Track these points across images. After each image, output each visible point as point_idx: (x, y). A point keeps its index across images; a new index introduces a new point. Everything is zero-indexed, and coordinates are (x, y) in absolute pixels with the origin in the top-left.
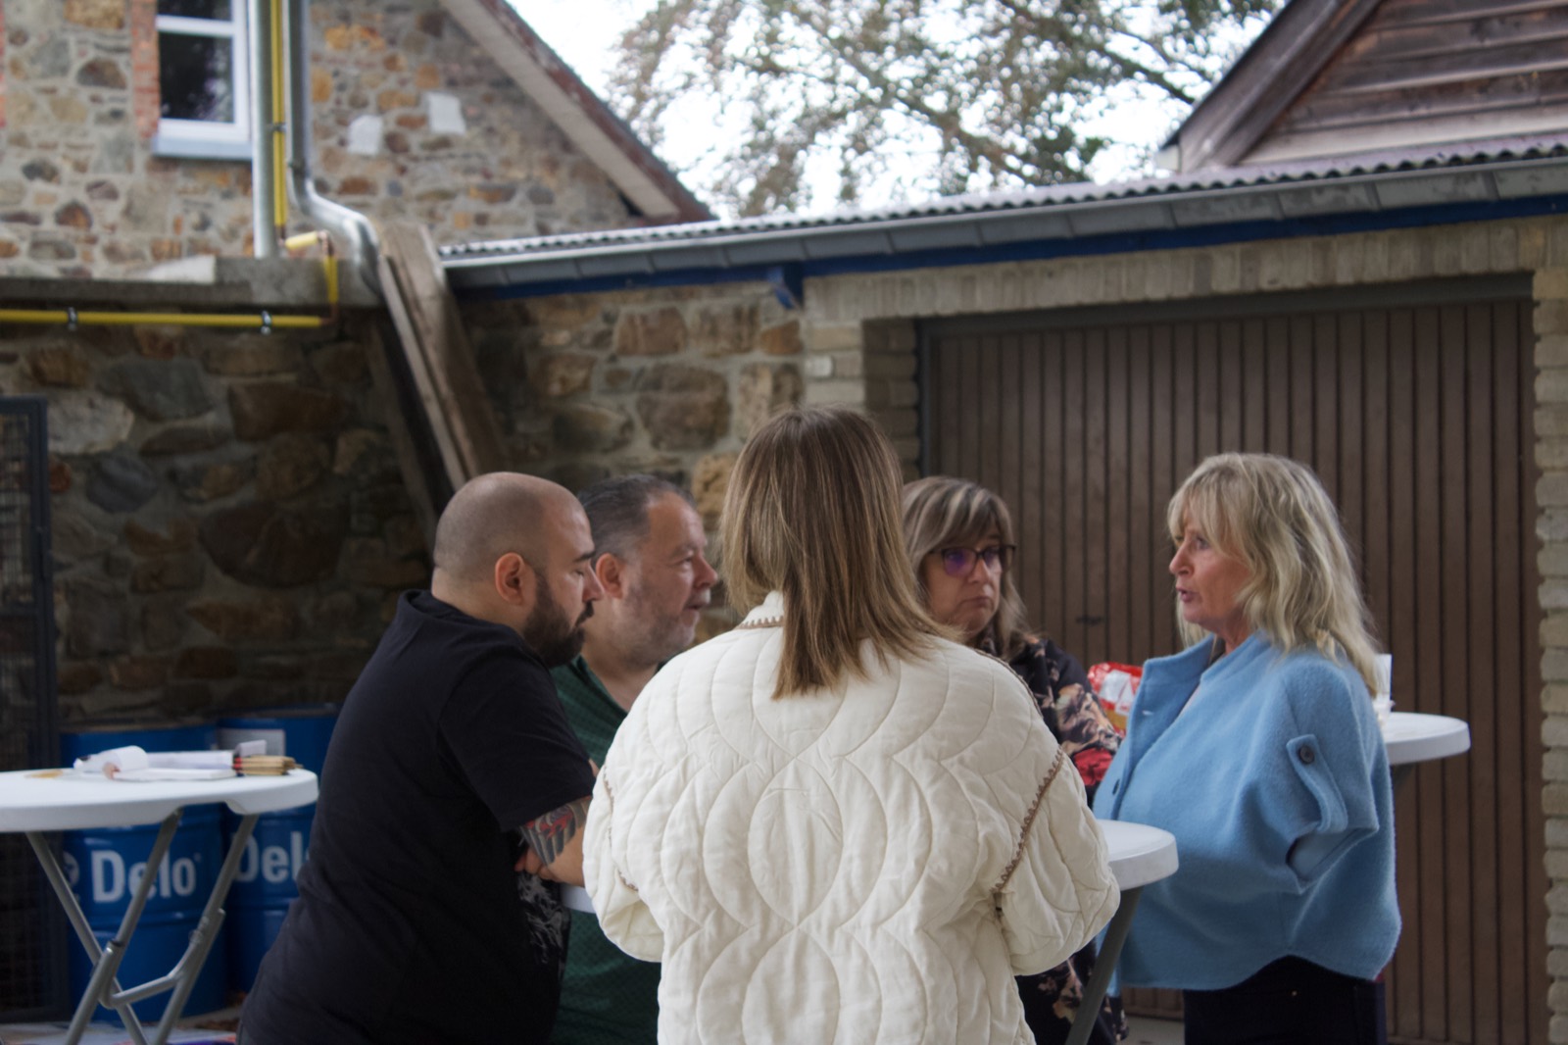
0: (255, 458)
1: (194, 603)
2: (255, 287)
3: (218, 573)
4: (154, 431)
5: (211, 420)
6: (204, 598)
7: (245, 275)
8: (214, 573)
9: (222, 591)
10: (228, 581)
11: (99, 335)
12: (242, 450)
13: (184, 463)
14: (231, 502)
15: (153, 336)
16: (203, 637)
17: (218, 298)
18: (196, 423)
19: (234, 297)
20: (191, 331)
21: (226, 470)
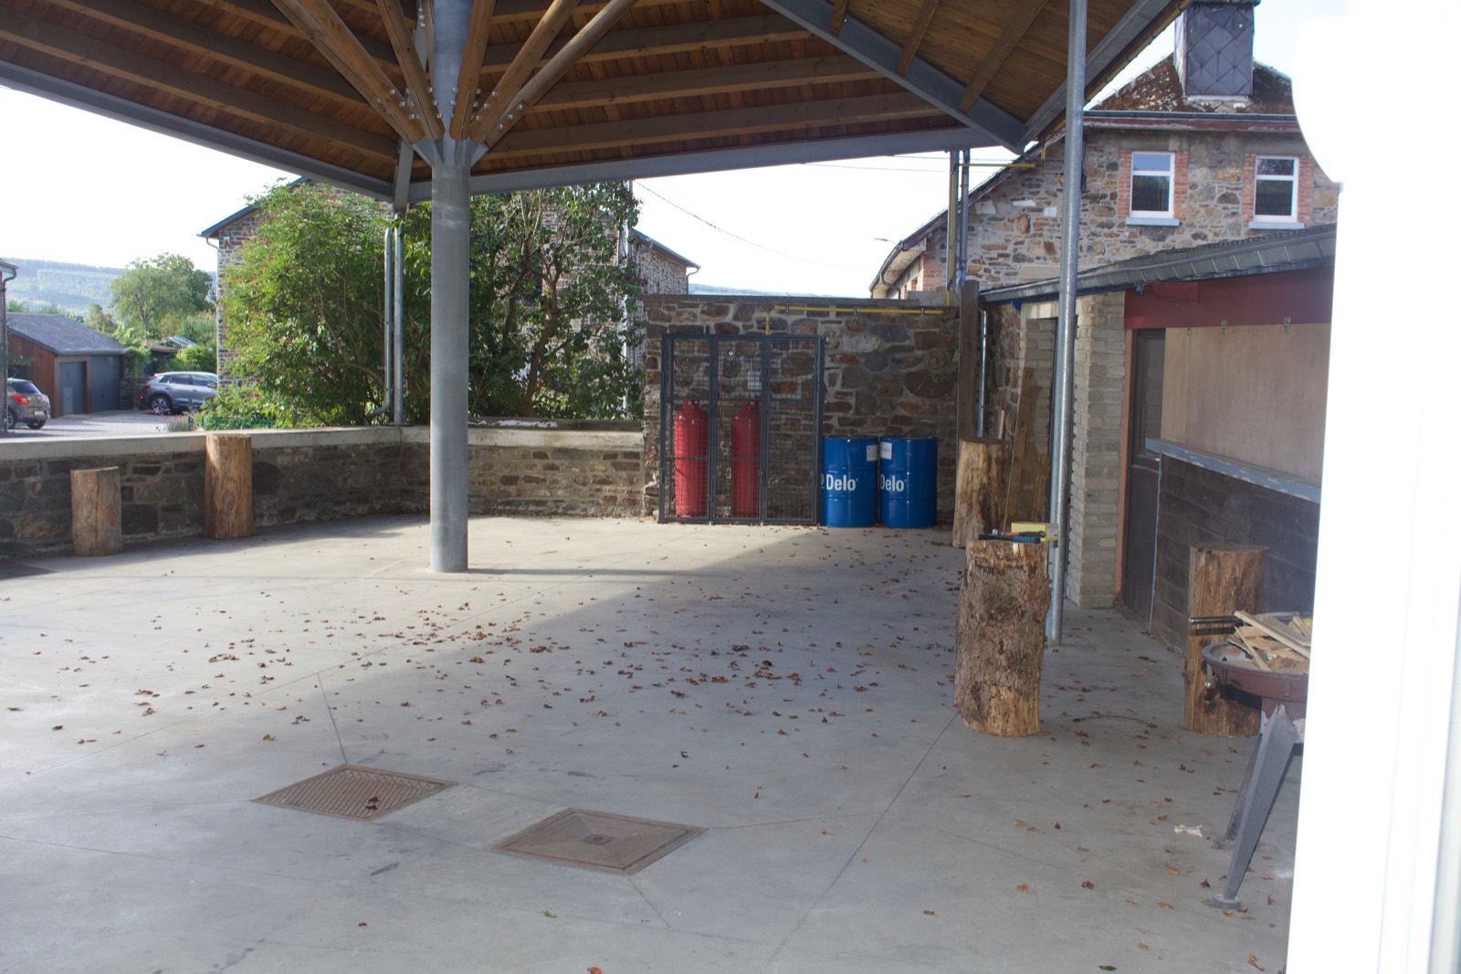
0: (924, 356)
1: (899, 401)
2: (921, 300)
3: (908, 392)
4: (888, 345)
5: (907, 342)
6: (903, 399)
7: (918, 297)
8: (907, 391)
9: (909, 397)
10: (911, 395)
11: (869, 315)
12: (919, 353)
13: (898, 356)
14: (914, 369)
15: (888, 317)
16: (902, 412)
17: (907, 304)
18: (902, 344)
19: (914, 303)
20: (902, 316)
21: (911, 359)
